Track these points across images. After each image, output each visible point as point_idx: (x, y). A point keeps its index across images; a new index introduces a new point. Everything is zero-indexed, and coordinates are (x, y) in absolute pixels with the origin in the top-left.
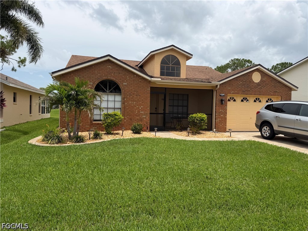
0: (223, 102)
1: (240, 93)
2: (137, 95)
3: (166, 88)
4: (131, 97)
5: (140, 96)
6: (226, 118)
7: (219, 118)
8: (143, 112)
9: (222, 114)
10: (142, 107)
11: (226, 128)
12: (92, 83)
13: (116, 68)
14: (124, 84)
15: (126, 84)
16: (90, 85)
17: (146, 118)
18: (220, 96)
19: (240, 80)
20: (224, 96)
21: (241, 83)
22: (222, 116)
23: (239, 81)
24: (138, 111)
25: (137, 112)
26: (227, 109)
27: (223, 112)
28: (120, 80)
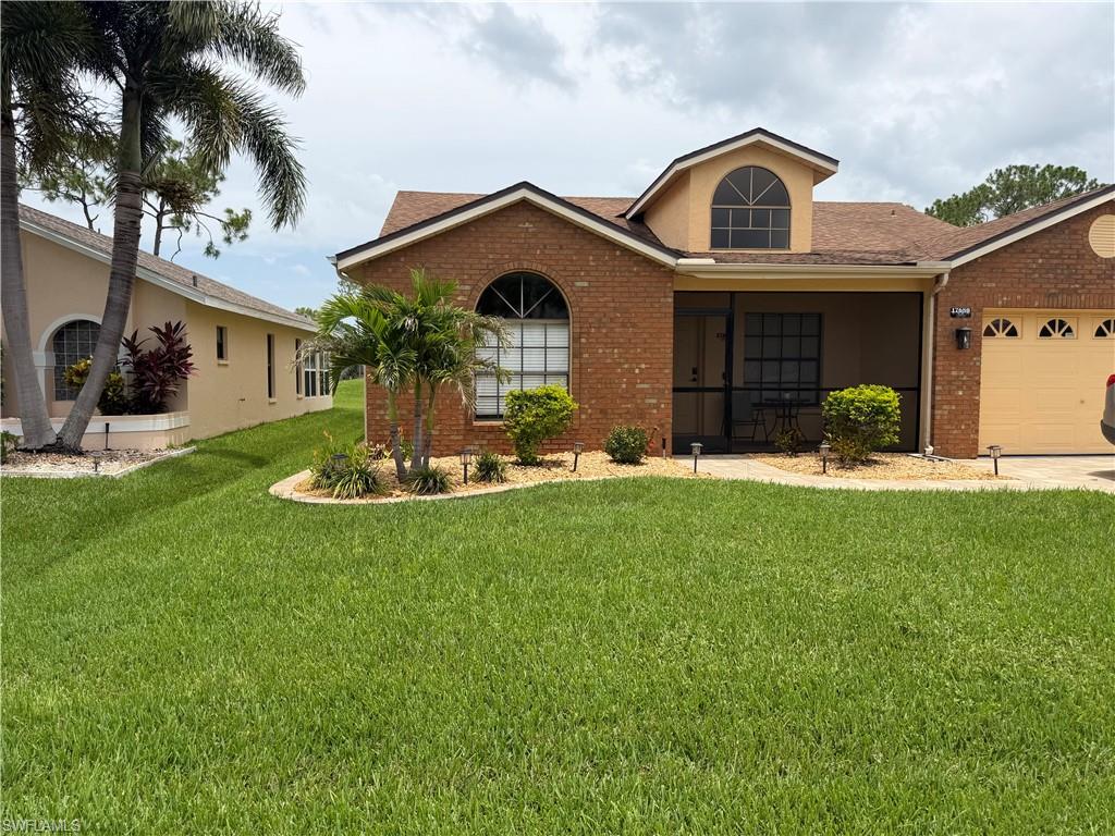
0: (962, 341)
1: (1036, 304)
2: (623, 325)
3: (732, 293)
4: (604, 331)
5: (634, 325)
6: (977, 404)
7: (949, 403)
8: (646, 386)
9: (959, 388)
10: (643, 366)
11: (976, 442)
12: (467, 288)
13: (551, 230)
14: (578, 284)
15: (586, 284)
16: (462, 293)
17: (657, 407)
18: (954, 316)
19: (1034, 251)
20: (968, 316)
21: (1040, 261)
22: (960, 393)
23: (1033, 256)
24: (631, 383)
25: (624, 386)
26: (979, 367)
27: (965, 378)
28: (565, 270)
